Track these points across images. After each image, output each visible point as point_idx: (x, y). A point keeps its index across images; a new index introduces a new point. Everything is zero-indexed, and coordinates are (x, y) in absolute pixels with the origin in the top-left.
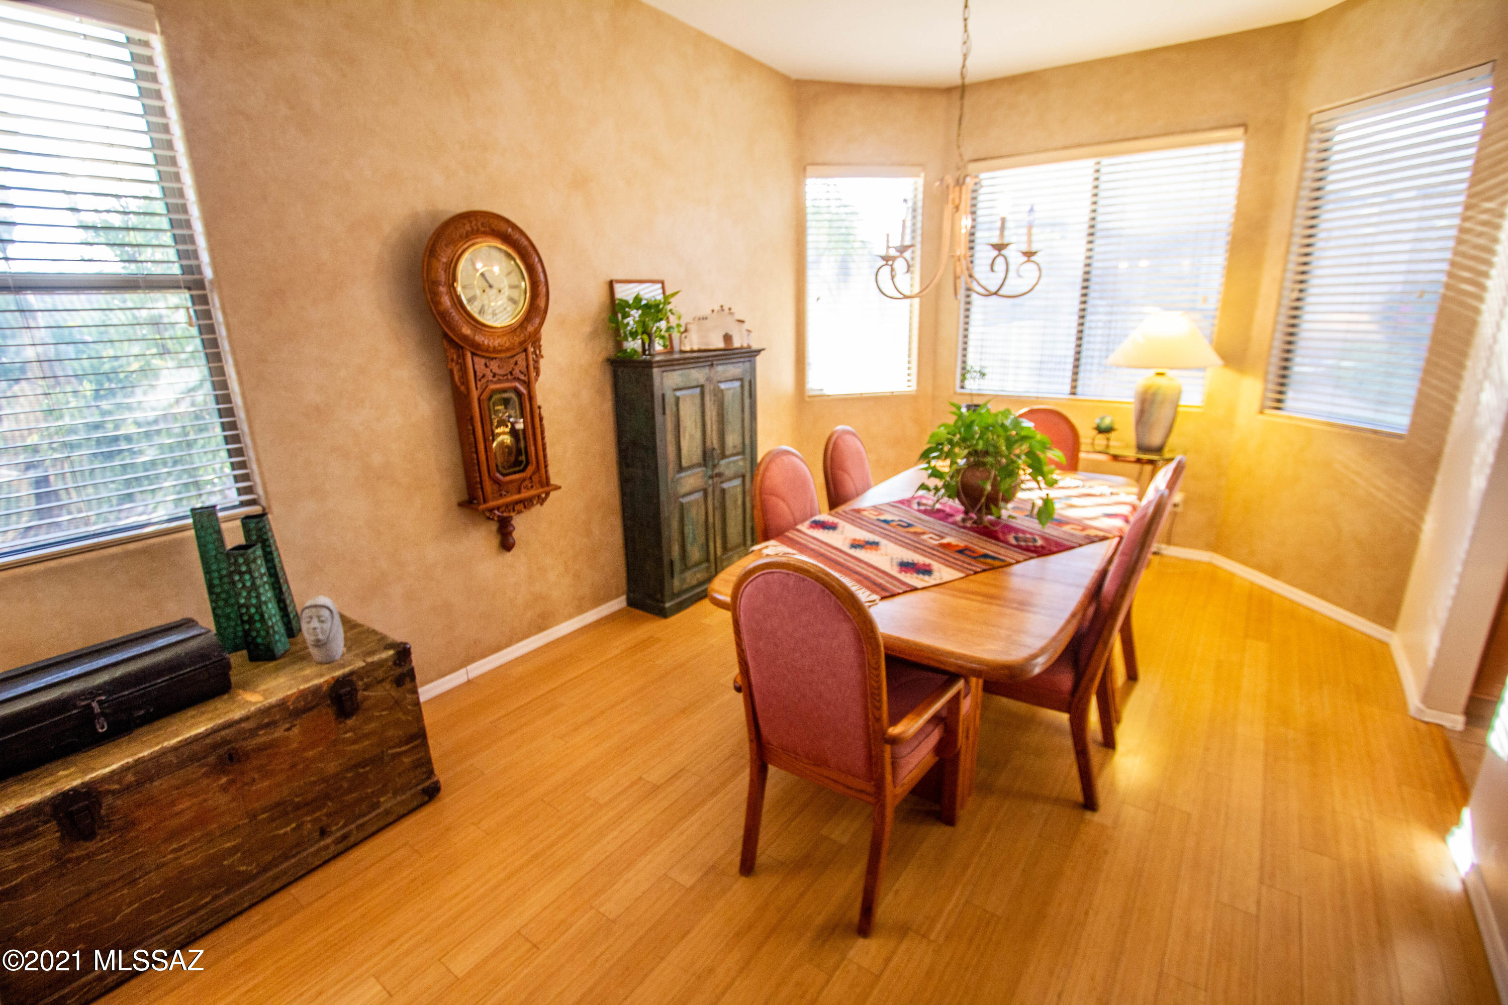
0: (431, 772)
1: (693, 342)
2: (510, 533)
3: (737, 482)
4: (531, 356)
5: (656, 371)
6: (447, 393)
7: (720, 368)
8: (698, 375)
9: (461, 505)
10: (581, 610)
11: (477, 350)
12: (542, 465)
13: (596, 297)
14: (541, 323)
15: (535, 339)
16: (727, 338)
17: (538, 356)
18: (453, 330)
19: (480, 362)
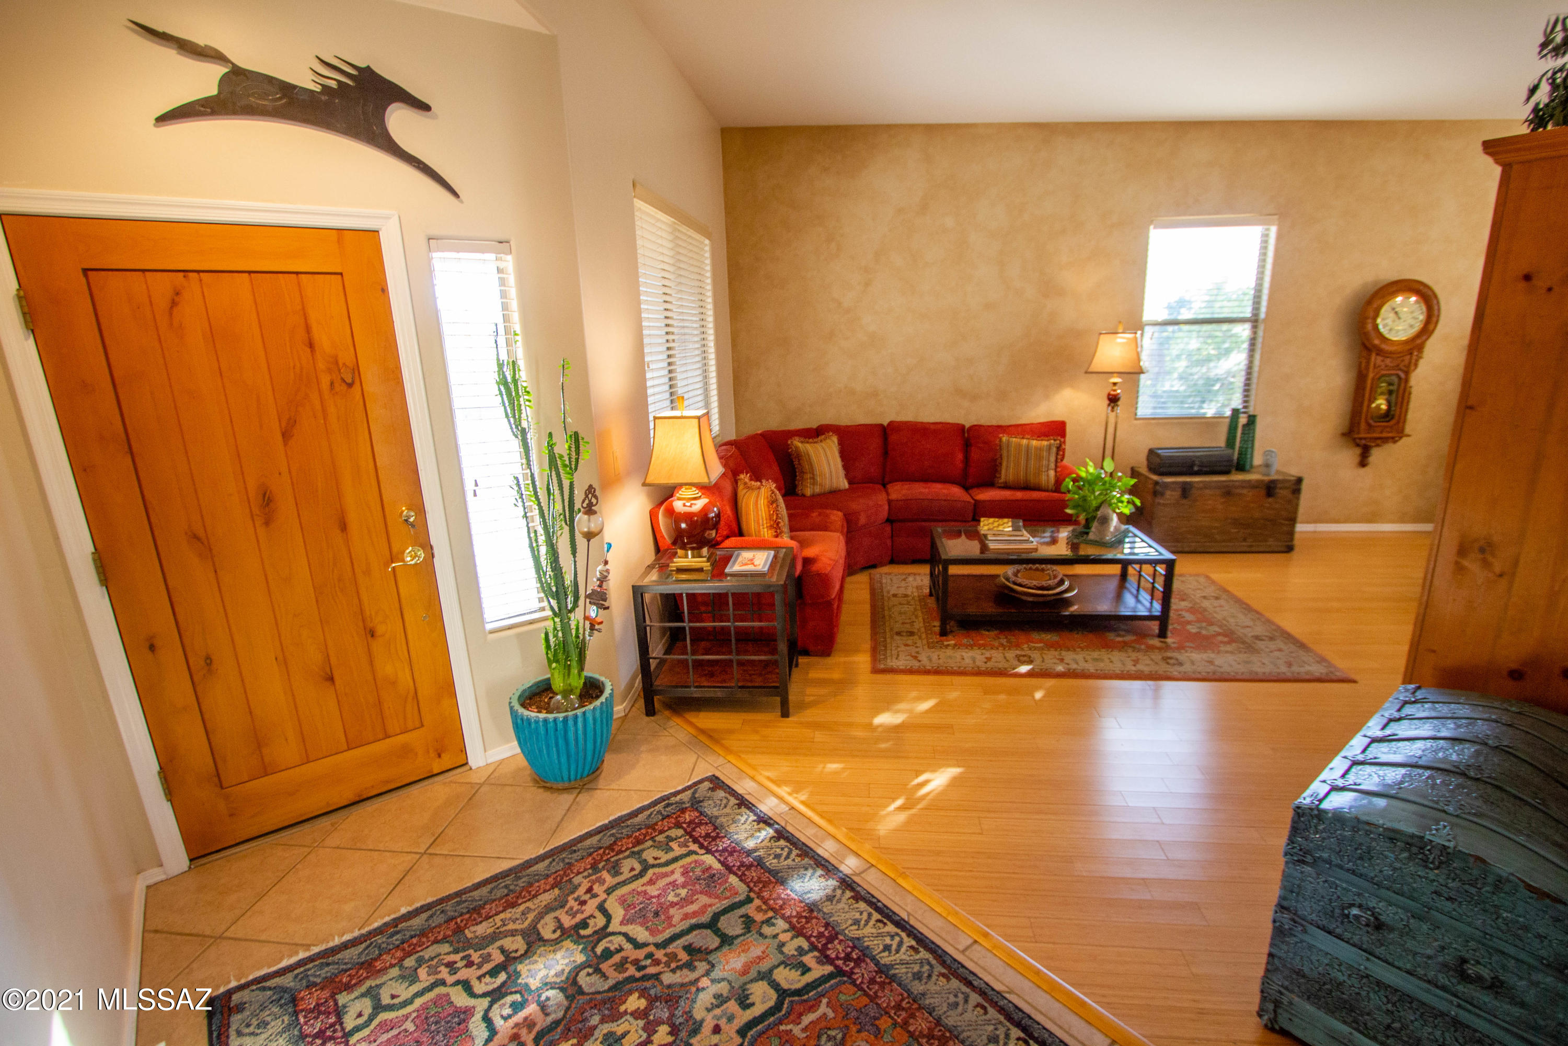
0: (1292, 540)
2: (1367, 457)
4: (1414, 358)
12: (1402, 421)
14: (1427, 339)
15: (1420, 348)
17: (1419, 358)
18: (1368, 339)
19: (1379, 359)
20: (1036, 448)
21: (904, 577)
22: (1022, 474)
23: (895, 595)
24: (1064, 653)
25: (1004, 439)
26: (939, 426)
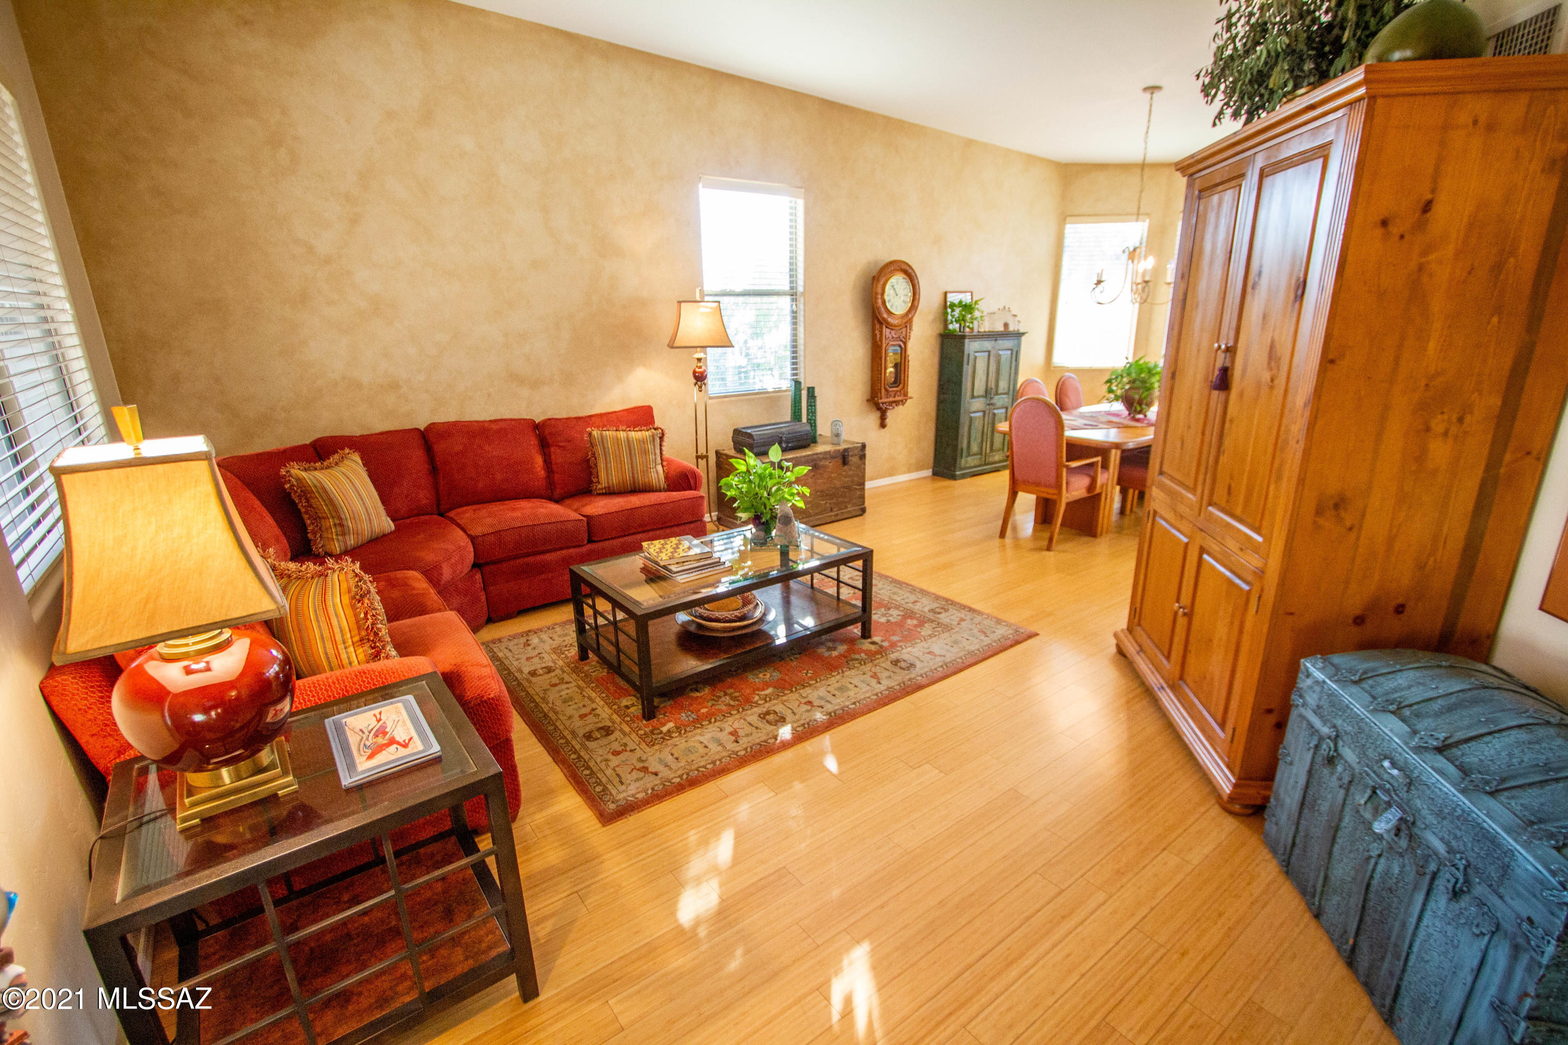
0: (864, 503)
1: (986, 327)
2: (885, 419)
3: (1003, 411)
4: (908, 330)
5: (967, 341)
6: (869, 345)
7: (1000, 342)
8: (988, 345)
9: (868, 400)
10: (909, 471)
11: (889, 326)
12: (905, 386)
13: (937, 301)
14: (914, 314)
15: (911, 322)
16: (1006, 325)
17: (911, 330)
18: (879, 312)
19: (888, 330)
20: (639, 441)
21: (523, 640)
22: (628, 476)
23: (533, 673)
24: (804, 692)
25: (595, 433)
26: (502, 425)
